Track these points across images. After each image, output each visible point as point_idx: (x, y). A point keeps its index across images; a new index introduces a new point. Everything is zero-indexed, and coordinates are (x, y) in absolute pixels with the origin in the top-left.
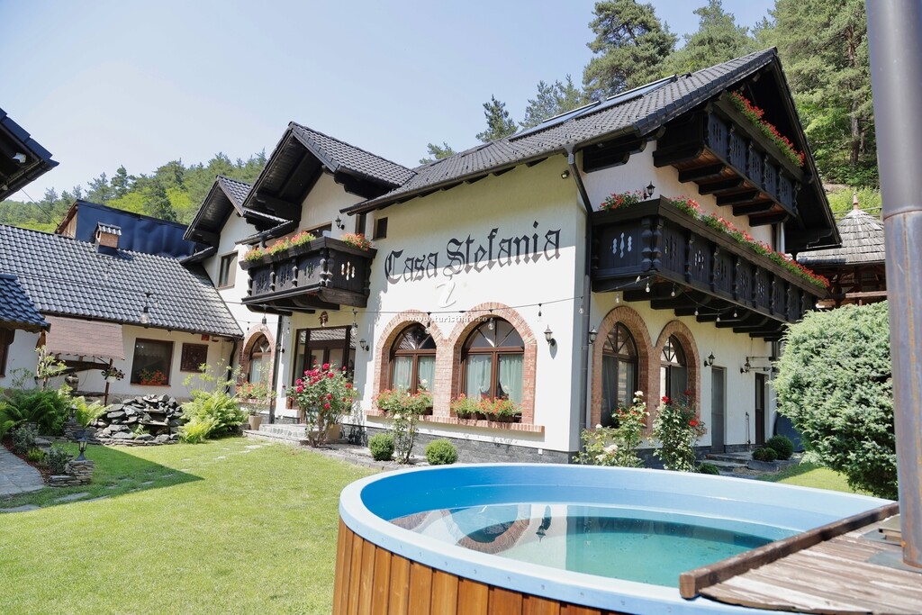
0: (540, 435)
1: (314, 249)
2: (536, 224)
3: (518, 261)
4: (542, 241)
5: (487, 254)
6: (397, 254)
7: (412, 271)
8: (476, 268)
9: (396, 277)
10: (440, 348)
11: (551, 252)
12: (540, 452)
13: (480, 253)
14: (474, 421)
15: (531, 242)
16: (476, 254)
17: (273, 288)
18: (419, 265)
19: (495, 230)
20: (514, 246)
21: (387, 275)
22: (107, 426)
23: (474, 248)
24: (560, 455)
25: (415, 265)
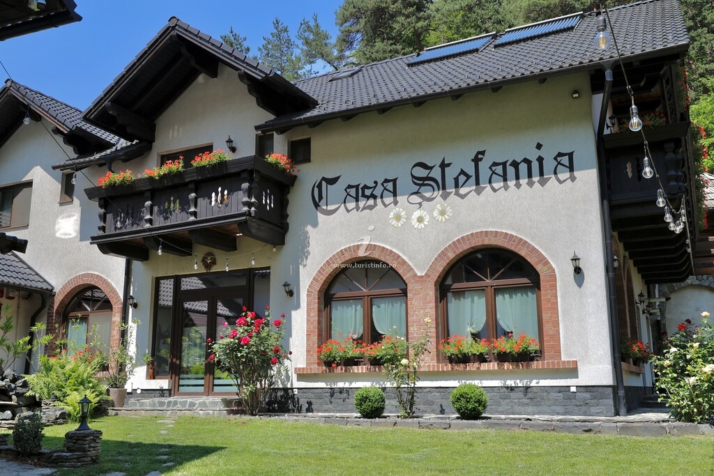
0: (572, 371)
1: (233, 171)
2: (539, 146)
3: (518, 186)
4: (549, 164)
5: (473, 179)
6: (332, 181)
7: (357, 200)
8: (457, 194)
9: (331, 207)
10: (412, 287)
11: (564, 175)
12: (573, 389)
13: (462, 179)
14: (476, 365)
15: (535, 166)
16: (456, 180)
17: (150, 221)
18: (368, 192)
19: (483, 153)
20: (511, 170)
21: (317, 205)
23: (451, 173)
24: (600, 389)
25: (361, 193)
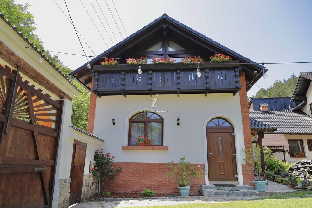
22: (293, 172)
